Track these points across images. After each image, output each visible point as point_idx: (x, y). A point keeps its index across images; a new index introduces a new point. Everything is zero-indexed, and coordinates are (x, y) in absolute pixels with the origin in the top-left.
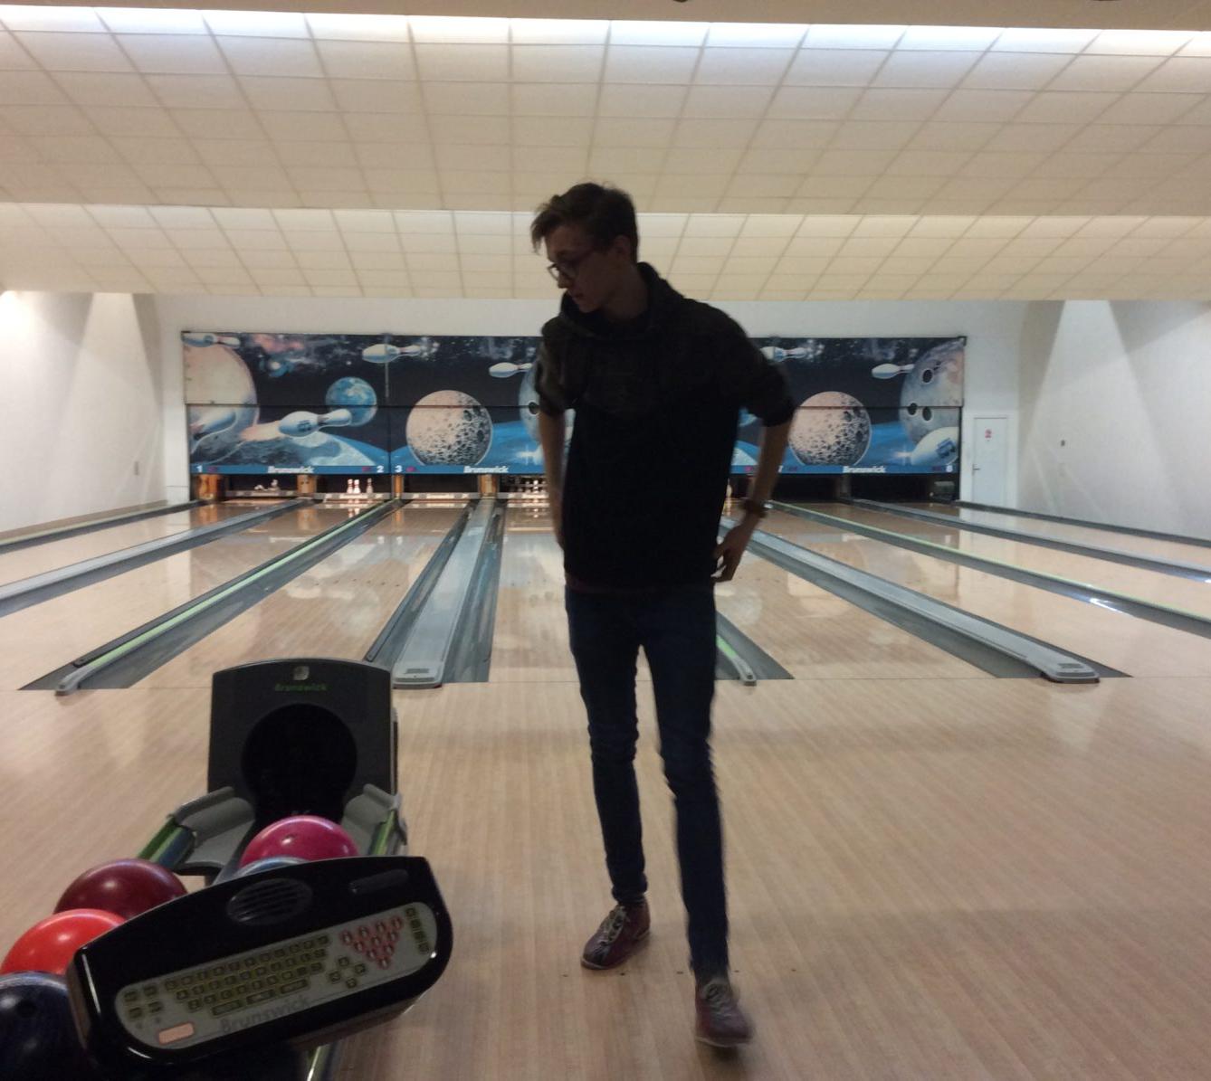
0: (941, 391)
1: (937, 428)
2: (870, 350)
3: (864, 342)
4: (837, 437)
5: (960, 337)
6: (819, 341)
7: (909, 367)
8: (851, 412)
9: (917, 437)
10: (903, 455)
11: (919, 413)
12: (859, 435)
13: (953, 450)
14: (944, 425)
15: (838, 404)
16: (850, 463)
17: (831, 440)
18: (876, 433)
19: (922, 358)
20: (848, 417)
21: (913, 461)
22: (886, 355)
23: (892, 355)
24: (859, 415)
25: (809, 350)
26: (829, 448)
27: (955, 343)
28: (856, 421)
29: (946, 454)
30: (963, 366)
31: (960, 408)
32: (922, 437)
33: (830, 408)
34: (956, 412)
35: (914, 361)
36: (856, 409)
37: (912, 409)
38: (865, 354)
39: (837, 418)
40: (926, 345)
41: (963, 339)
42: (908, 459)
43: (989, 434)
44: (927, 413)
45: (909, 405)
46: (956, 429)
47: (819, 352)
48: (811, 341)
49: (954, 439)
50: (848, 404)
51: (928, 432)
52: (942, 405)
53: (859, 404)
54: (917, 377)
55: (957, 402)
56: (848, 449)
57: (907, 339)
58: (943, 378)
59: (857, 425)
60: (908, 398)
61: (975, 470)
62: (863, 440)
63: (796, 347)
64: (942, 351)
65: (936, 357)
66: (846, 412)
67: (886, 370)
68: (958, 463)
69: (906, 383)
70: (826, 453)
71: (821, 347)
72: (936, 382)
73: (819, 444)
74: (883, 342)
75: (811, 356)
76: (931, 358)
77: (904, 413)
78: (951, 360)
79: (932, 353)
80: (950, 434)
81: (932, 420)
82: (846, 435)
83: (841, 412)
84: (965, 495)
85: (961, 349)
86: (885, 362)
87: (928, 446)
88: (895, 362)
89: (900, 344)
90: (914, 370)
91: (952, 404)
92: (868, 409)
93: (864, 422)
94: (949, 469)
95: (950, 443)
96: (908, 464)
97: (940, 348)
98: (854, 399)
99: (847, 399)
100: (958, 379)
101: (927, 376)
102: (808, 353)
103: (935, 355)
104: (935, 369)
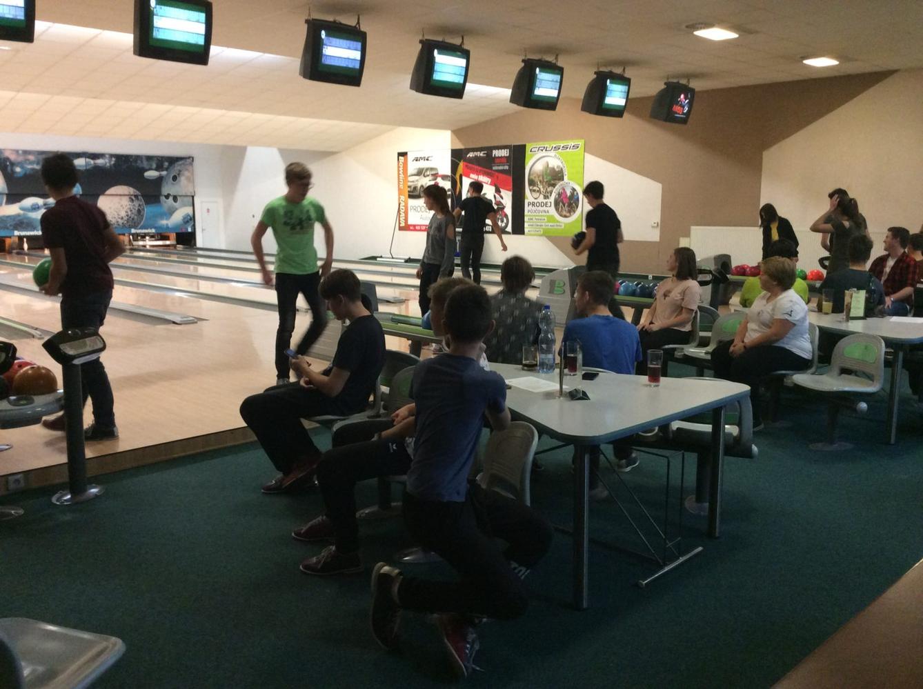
0: (182, 187)
1: (181, 207)
2: (142, 162)
3: (138, 157)
4: (127, 212)
5: (189, 158)
6: (112, 156)
7: (164, 173)
8: (133, 198)
9: (171, 212)
10: (164, 222)
11: (171, 199)
12: (139, 211)
13: (191, 219)
14: (185, 205)
15: (127, 193)
16: (135, 227)
17: (123, 214)
18: (148, 210)
19: (171, 168)
20: (132, 200)
21: (170, 225)
22: (151, 166)
23: (154, 166)
24: (138, 199)
25: (107, 161)
26: (122, 218)
27: (188, 160)
28: (136, 203)
29: (188, 222)
30: (193, 174)
31: (193, 197)
32: (174, 212)
33: (121, 195)
34: (191, 198)
35: (167, 169)
36: (136, 196)
37: (167, 197)
38: (139, 164)
39: (125, 202)
40: (173, 160)
41: (191, 159)
42: (167, 225)
43: (208, 210)
44: (175, 199)
45: (166, 194)
46: (191, 208)
47: (113, 163)
48: (107, 156)
49: (191, 213)
50: (132, 193)
51: (177, 209)
52: (184, 194)
53: (138, 193)
54: (170, 178)
55: (191, 193)
56: (133, 219)
57: (162, 157)
58: (183, 179)
59: (137, 205)
60: (165, 191)
61: (203, 230)
62: (142, 214)
63: (99, 158)
64: (180, 165)
65: (179, 168)
66: (130, 198)
67: (151, 174)
68: (194, 225)
69: (163, 181)
70: (121, 221)
71: (114, 159)
72: (180, 181)
73: (116, 216)
74: (149, 158)
75: (108, 164)
76: (175, 168)
77: (163, 198)
78: (187, 170)
79: (176, 165)
80: (189, 210)
81: (178, 202)
82: (131, 211)
83: (127, 198)
84: (199, 244)
85: (191, 164)
86: (151, 169)
87: (178, 217)
88: (157, 169)
89: (158, 159)
90: (167, 175)
91: (189, 194)
92: (142, 196)
93: (141, 203)
94: (190, 230)
95: (189, 215)
96: (168, 228)
97: (180, 163)
98: (135, 190)
99: (131, 190)
100: (191, 180)
101: (175, 178)
102: (106, 163)
103: (177, 167)
104: (179, 174)
